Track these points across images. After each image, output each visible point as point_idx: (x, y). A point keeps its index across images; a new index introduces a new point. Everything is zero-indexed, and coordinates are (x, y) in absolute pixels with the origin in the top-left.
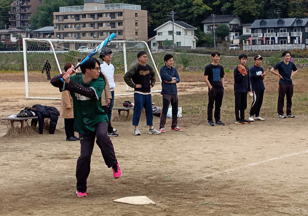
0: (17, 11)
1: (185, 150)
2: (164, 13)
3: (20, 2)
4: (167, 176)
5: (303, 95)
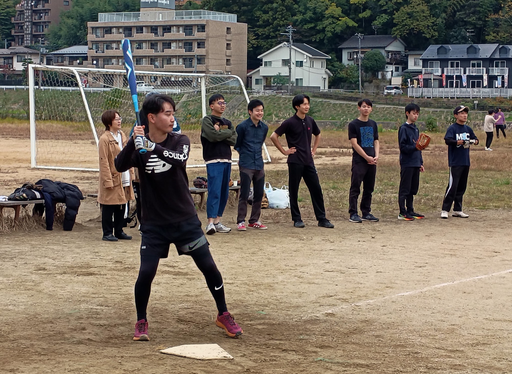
0: (26, 19)
1: (293, 265)
2: (276, 30)
3: (32, 2)
4: (257, 309)
5: (504, 176)
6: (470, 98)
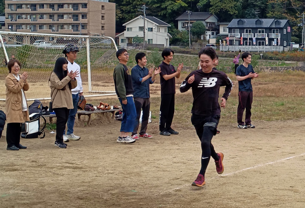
1: (152, 159)
2: (135, 7)
4: (131, 189)
5: (280, 100)
6: (257, 52)
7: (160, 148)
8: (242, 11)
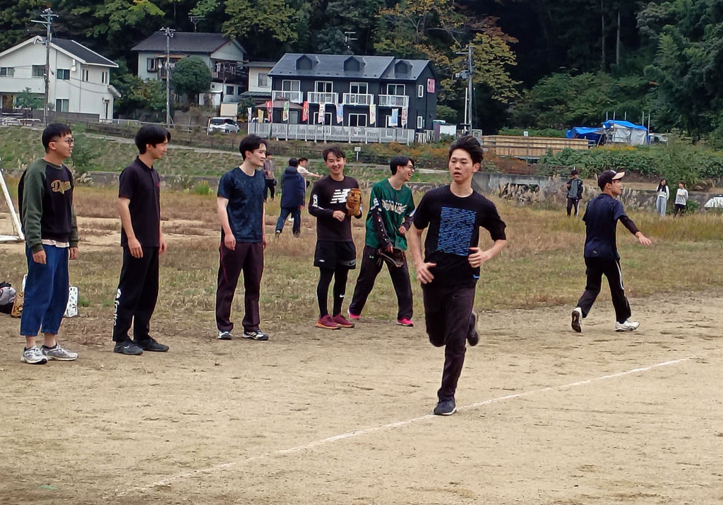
4: (39, 482)
6: (347, 142)
7: (107, 382)
8: (308, 34)
